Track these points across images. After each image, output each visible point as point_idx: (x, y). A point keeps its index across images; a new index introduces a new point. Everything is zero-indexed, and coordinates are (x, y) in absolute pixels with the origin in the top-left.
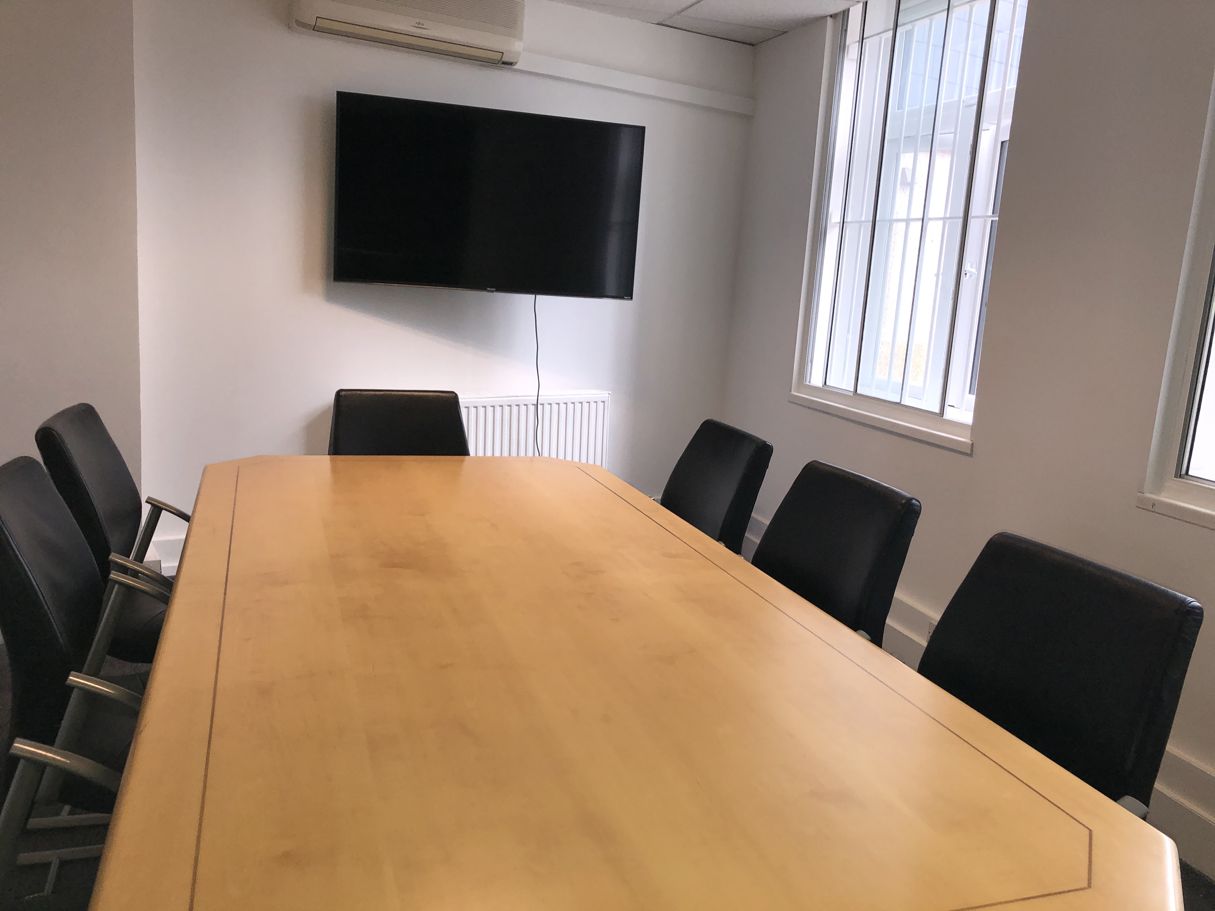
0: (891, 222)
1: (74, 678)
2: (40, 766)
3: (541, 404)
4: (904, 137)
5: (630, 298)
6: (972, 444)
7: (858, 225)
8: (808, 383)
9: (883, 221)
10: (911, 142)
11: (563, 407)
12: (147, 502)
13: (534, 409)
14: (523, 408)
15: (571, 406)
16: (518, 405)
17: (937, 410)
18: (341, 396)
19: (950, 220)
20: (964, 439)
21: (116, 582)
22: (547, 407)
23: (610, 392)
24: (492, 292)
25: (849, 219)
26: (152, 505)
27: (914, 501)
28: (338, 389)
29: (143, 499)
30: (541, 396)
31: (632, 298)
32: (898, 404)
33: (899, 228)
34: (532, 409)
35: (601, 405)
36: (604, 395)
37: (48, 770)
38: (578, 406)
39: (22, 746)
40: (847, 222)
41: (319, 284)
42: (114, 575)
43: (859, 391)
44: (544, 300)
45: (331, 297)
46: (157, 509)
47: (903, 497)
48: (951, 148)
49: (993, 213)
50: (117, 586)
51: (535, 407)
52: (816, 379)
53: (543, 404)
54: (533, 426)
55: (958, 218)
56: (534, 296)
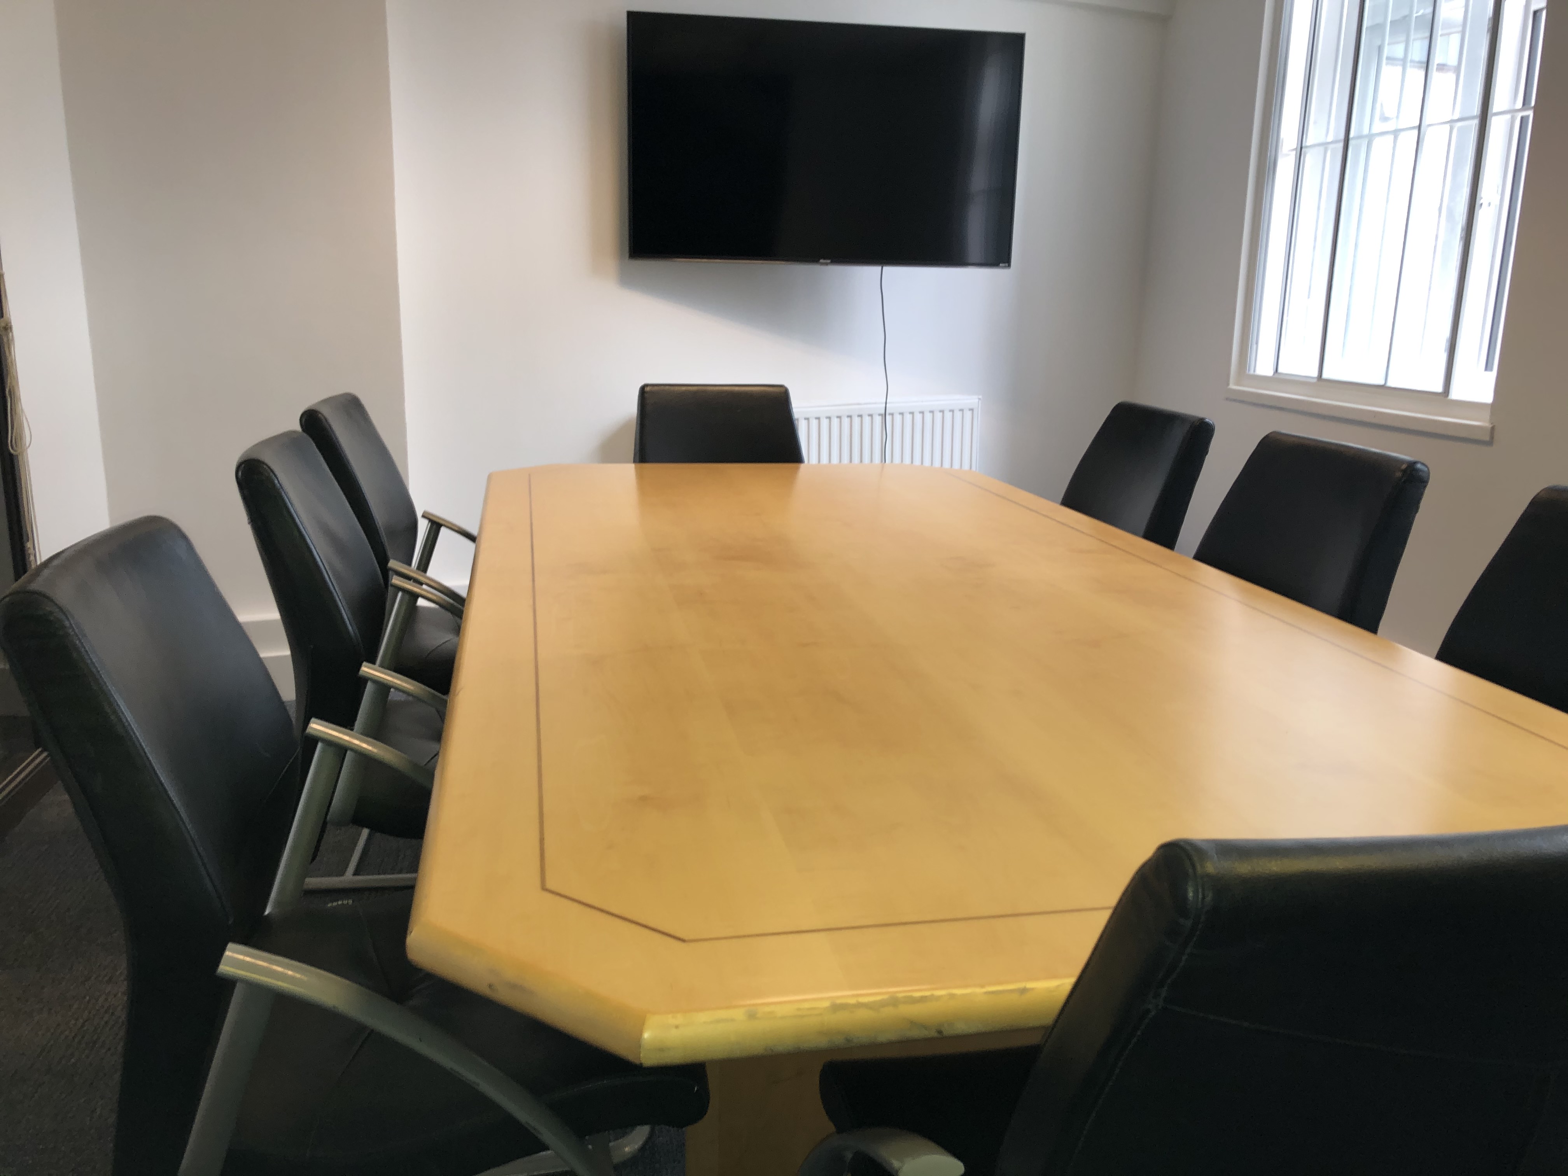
0: (1370, 138)
1: (366, 669)
2: (341, 750)
3: (890, 414)
4: (1391, 22)
5: (1007, 265)
6: (1493, 428)
7: (1322, 149)
8: (1252, 372)
9: (1360, 137)
10: (1401, 25)
11: (918, 417)
12: (423, 516)
13: (880, 421)
14: (867, 420)
15: (928, 416)
16: (860, 416)
17: (1439, 388)
18: (647, 392)
19: (1459, 124)
20: (1481, 422)
21: (399, 589)
22: (898, 418)
23: (980, 397)
24: (827, 264)
25: (1309, 141)
26: (430, 521)
27: (1419, 466)
28: (642, 384)
29: (419, 514)
30: (890, 403)
31: (1009, 266)
32: (1383, 387)
33: (1381, 146)
34: (878, 420)
35: (968, 414)
36: (973, 400)
37: (349, 755)
38: (939, 416)
39: (317, 727)
40: (1307, 147)
41: (611, 262)
42: (396, 581)
43: (1325, 375)
44: (891, 271)
45: (626, 280)
46: (436, 526)
47: (1402, 462)
48: (1460, 29)
49: (1524, 104)
50: (400, 594)
51: (882, 419)
52: (1263, 366)
53: (892, 414)
54: (880, 444)
55: (1473, 118)
56: (881, 267)
